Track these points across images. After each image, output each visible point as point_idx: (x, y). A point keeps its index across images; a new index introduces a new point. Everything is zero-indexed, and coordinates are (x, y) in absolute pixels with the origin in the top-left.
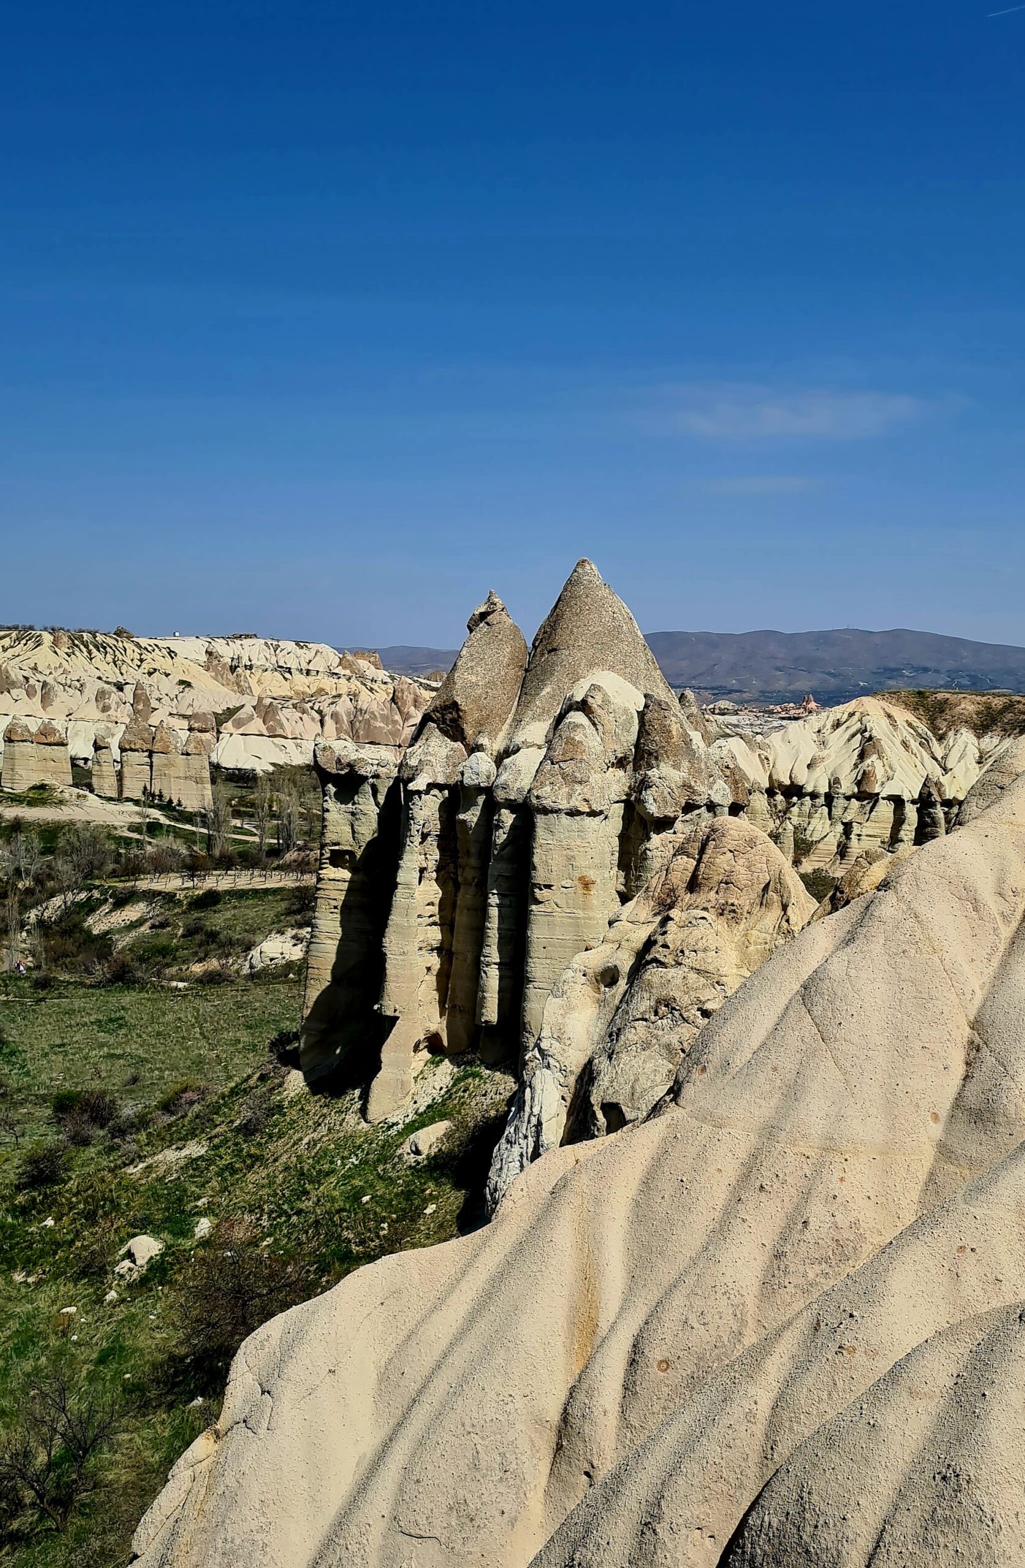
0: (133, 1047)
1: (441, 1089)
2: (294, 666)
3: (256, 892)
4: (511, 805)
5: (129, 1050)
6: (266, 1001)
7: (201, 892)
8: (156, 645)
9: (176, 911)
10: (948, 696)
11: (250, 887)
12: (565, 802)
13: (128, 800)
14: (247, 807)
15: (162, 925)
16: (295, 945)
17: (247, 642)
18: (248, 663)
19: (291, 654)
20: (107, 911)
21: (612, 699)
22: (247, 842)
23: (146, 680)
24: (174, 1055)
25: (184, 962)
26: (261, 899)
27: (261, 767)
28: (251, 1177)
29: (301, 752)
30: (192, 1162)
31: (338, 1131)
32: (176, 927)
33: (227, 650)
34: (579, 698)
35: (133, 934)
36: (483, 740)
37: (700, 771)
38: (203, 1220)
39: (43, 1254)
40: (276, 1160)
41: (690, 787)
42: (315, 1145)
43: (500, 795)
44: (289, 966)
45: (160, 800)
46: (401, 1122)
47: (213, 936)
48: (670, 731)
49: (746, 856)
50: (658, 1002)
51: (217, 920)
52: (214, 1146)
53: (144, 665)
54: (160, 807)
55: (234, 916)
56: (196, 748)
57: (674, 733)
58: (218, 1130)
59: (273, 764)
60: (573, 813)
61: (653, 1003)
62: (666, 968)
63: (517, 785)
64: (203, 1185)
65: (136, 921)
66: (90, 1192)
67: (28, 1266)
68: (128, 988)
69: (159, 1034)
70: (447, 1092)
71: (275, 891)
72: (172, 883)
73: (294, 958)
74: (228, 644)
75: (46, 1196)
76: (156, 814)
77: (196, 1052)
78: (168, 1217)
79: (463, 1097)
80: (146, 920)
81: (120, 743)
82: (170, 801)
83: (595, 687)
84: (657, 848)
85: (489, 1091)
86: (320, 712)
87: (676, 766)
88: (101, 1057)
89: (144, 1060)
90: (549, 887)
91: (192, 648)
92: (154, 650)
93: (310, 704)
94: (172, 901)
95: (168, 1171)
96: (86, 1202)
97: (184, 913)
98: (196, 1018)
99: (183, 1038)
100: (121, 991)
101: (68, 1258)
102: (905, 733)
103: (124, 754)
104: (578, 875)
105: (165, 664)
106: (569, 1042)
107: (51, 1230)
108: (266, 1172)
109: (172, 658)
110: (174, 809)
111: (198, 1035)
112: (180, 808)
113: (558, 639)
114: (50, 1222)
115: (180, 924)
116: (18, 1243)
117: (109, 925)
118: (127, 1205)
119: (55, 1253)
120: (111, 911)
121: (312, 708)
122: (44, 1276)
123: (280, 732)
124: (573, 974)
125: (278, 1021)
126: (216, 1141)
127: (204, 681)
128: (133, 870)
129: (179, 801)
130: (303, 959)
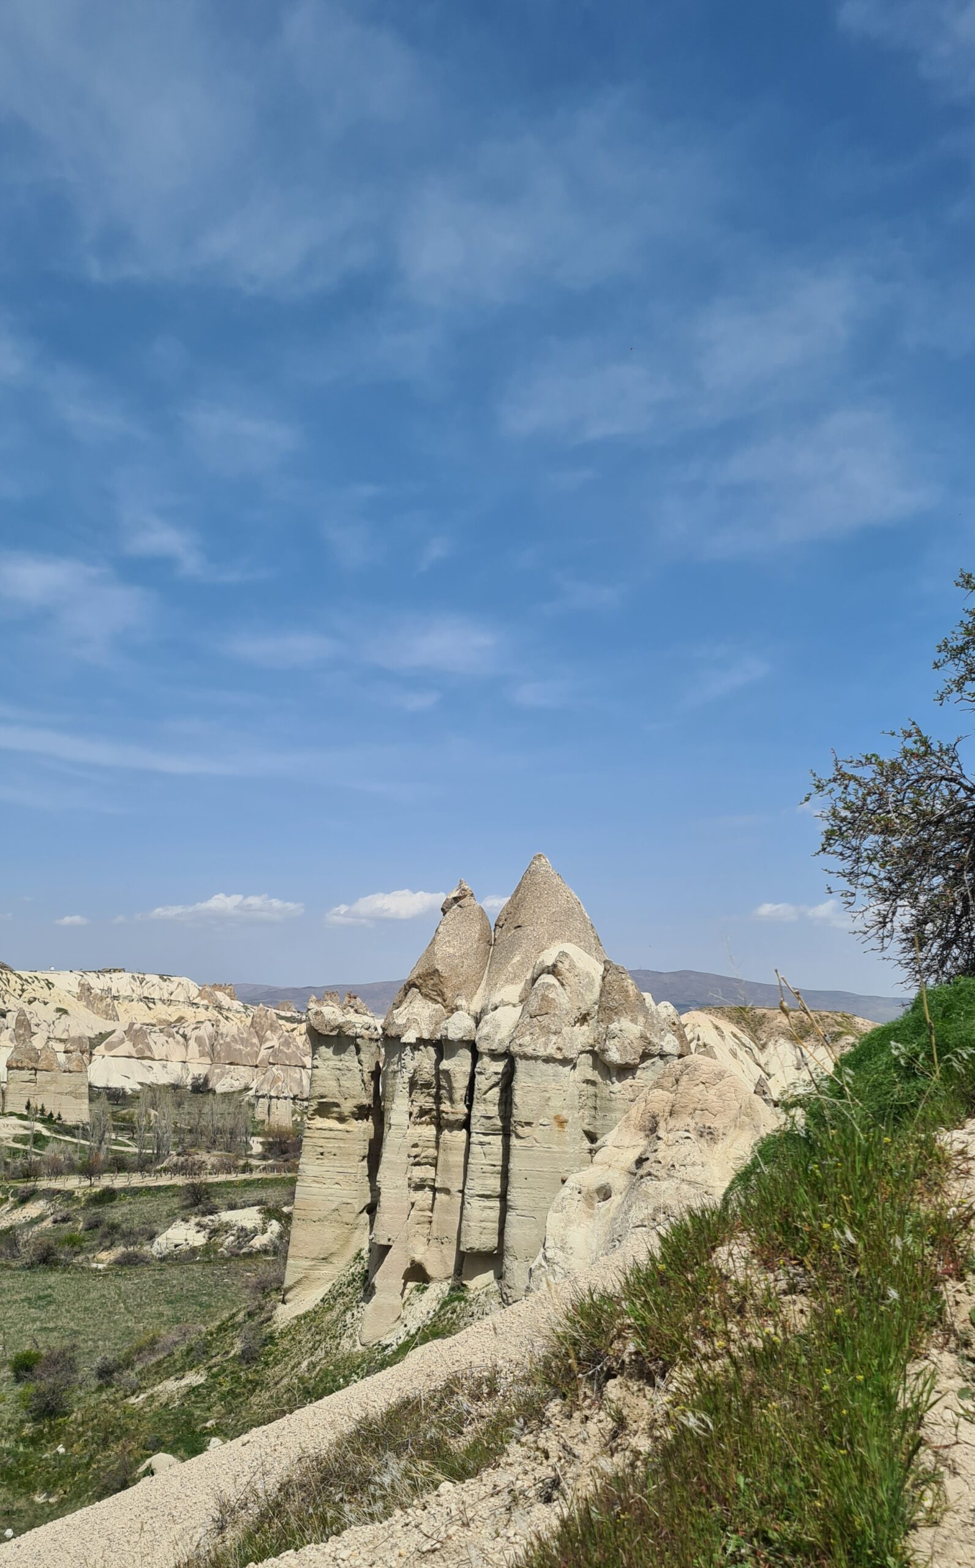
0: (65, 1321)
1: (429, 1313)
2: (156, 996)
3: (148, 1189)
4: (495, 1056)
5: (60, 1324)
6: (183, 1279)
7: (98, 1190)
8: (36, 978)
9: (75, 1207)
10: (765, 1011)
11: (144, 1184)
12: (542, 1049)
13: (12, 1114)
14: (118, 1121)
15: (65, 1220)
16: (198, 1232)
17: (115, 975)
18: (117, 995)
19: (156, 988)
20: (8, 1209)
21: (577, 964)
22: (123, 1152)
23: (27, 1008)
24: (104, 1327)
25: (90, 1252)
26: (153, 1195)
27: (130, 1086)
28: (254, 1400)
29: (167, 1073)
30: (193, 1390)
31: (335, 1355)
32: (76, 1221)
33: (97, 983)
34: (550, 963)
35: (36, 1228)
36: (461, 1002)
37: (653, 1025)
38: (214, 1439)
39: (61, 1477)
40: (276, 1384)
41: (646, 1038)
42: (315, 1367)
43: (482, 1047)
44: (194, 1251)
45: (42, 1114)
46: (394, 1344)
47: (114, 1227)
48: (627, 991)
49: (717, 1087)
50: (656, 1210)
51: (115, 1213)
52: (213, 1375)
53: (25, 995)
54: (43, 1121)
55: (130, 1210)
56: (77, 1066)
57: (631, 992)
58: (214, 1360)
59: (141, 1084)
60: (548, 1060)
61: (651, 1211)
62: (659, 1180)
63: (498, 1037)
64: (209, 1409)
65: (37, 1218)
66: (95, 1421)
67: (49, 1487)
68: (51, 1270)
69: (86, 1309)
70: (434, 1316)
71: (167, 1188)
72: (72, 1183)
73: (196, 1244)
74: (98, 977)
75: (51, 1427)
76: (39, 1127)
77: (124, 1325)
78: (178, 1438)
79: (452, 1318)
80: (47, 1216)
81: (8, 1062)
82: (51, 1115)
83: (564, 954)
84: (620, 1091)
85: (475, 1312)
86: (184, 1036)
87: (634, 1021)
88: (35, 1330)
89: (76, 1333)
90: (529, 1124)
91: (67, 982)
92: (33, 982)
93: (176, 1029)
94: (70, 1199)
95: (171, 1399)
96: (93, 1429)
97: (83, 1209)
98: (119, 1295)
99: (109, 1312)
100: (45, 1272)
101: (87, 1478)
102: (732, 1043)
103: (11, 1072)
104: (554, 1115)
105: (43, 993)
106: (571, 1251)
107: (64, 1456)
108: (268, 1394)
109: (50, 989)
110: (54, 1122)
111: (122, 1310)
112: (60, 1122)
113: (523, 917)
114: (61, 1450)
115: (80, 1219)
116: (33, 1469)
117: (11, 1221)
118: (137, 1429)
119: (74, 1475)
120: (12, 1209)
121: (177, 1032)
122: (66, 1496)
123: (148, 1054)
124: (570, 1192)
125: (196, 1296)
126: (215, 1370)
127: (78, 1008)
128: (30, 1173)
129: (59, 1115)
130: (206, 1244)
